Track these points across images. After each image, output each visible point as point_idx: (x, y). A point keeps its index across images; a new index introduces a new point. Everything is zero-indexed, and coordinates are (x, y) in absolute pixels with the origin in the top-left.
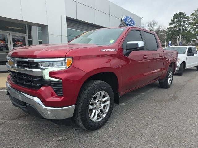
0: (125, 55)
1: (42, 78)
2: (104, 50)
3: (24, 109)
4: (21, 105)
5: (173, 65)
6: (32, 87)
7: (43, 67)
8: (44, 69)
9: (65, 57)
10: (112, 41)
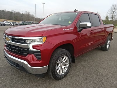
0: (78, 32)
1: (28, 49)
2: (65, 30)
3: (17, 67)
4: (15, 65)
5: (110, 35)
6: (21, 54)
7: (28, 43)
8: (29, 44)
9: (42, 36)
10: (70, 22)
